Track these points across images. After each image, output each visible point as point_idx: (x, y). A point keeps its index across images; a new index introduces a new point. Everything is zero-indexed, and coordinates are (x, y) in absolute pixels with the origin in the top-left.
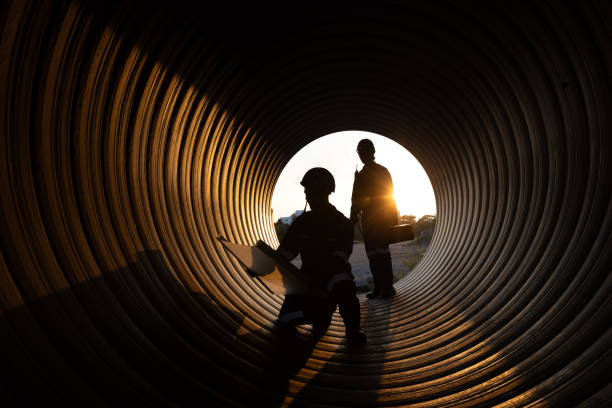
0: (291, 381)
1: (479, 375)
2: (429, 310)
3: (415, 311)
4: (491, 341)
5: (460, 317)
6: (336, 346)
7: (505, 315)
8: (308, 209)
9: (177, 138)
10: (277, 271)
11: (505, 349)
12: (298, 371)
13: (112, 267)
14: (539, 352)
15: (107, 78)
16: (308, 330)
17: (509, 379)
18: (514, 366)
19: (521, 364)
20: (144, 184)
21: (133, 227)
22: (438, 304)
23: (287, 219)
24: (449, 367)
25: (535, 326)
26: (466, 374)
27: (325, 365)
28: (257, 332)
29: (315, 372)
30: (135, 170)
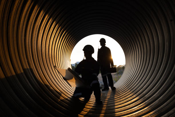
0: (79, 115)
1: (142, 114)
2: (123, 94)
3: (119, 94)
4: (145, 103)
5: (134, 96)
6: (93, 105)
7: (150, 95)
8: (85, 59)
9: (41, 32)
10: (74, 78)
11: (150, 106)
12: (81, 112)
13: (19, 72)
14: (162, 106)
15: (20, 9)
16: (83, 99)
17: (152, 114)
18: (154, 110)
19: (156, 110)
20: (30, 47)
21: (26, 60)
22: (126, 92)
23: (73, 65)
24: (132, 111)
25: (160, 98)
26: (137, 114)
27: (89, 110)
28: (66, 99)
29: (87, 113)
30: (27, 41)
